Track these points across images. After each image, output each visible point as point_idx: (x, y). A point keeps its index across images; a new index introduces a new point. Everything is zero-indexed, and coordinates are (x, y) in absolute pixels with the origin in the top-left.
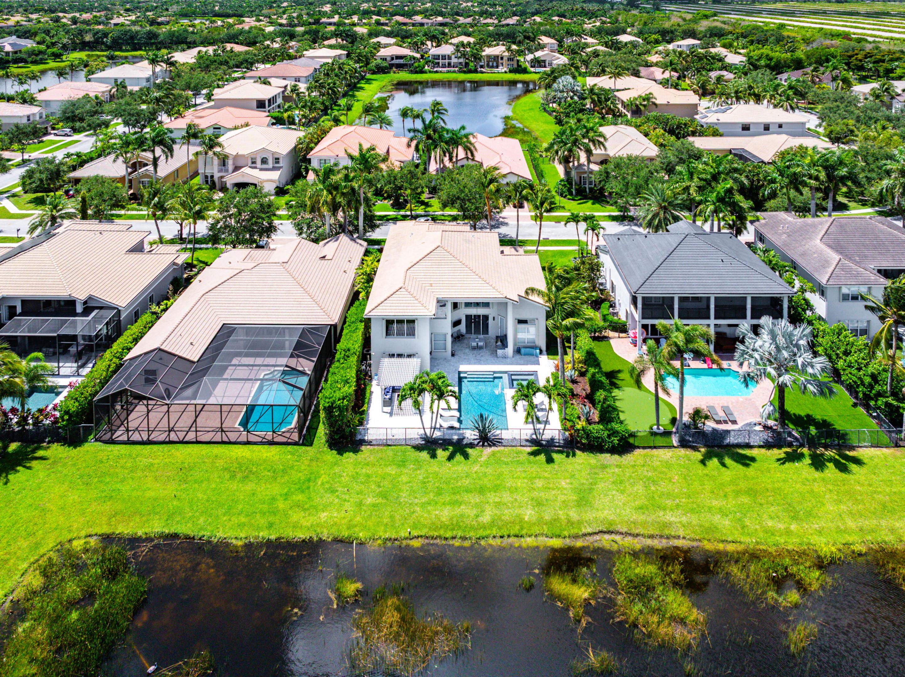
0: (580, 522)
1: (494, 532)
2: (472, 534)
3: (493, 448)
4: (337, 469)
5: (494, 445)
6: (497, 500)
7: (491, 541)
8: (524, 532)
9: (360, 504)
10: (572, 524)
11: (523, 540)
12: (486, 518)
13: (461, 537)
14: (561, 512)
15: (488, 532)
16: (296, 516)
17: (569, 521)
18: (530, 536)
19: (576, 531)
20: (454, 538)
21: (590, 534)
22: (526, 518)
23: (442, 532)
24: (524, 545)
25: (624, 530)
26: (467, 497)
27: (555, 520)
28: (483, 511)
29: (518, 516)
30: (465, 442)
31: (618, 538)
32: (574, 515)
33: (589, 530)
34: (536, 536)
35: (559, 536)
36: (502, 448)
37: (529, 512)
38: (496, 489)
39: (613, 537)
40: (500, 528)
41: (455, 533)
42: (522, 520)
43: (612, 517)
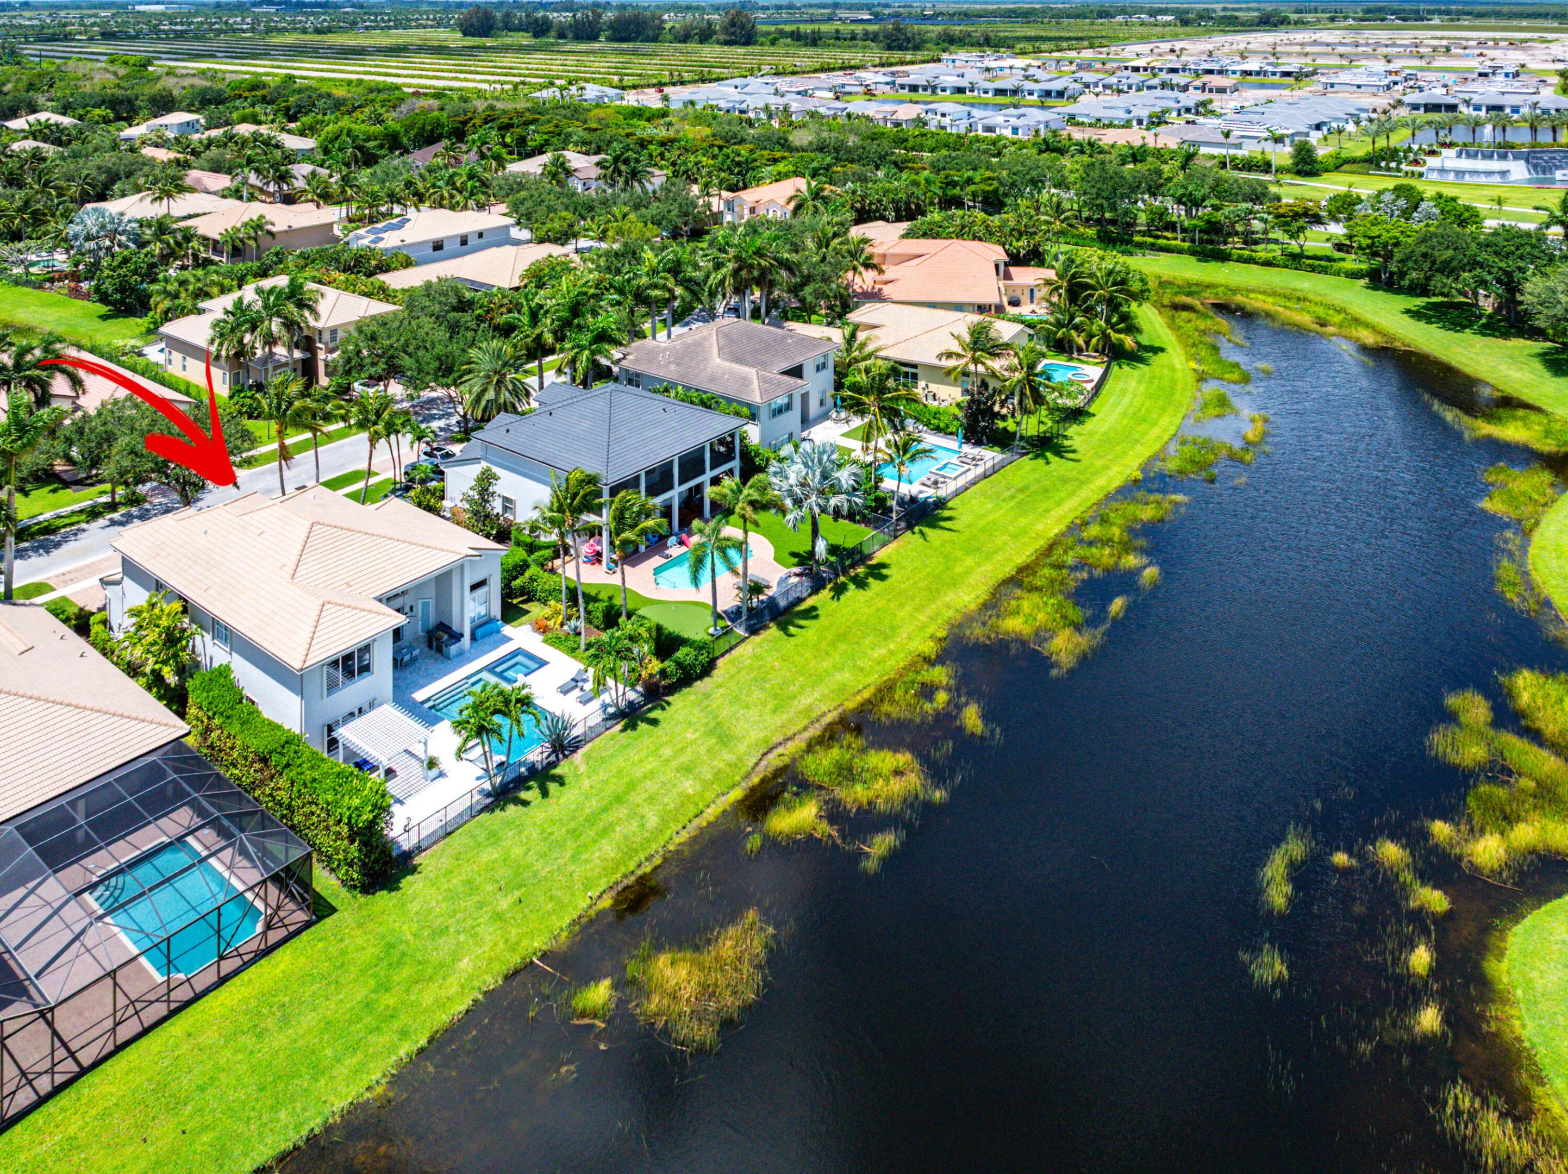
0: (740, 759)
1: (675, 827)
2: (654, 846)
3: (580, 752)
4: (414, 907)
5: (578, 748)
6: (645, 796)
7: (678, 840)
8: (701, 806)
9: (499, 916)
10: (736, 765)
11: (705, 815)
12: (653, 821)
13: (647, 859)
14: (716, 763)
15: (668, 833)
16: (428, 996)
17: (730, 765)
18: (708, 806)
19: (744, 769)
20: (639, 866)
21: (757, 764)
22: (691, 791)
23: (623, 870)
24: (712, 819)
25: (781, 739)
26: (610, 817)
27: (717, 774)
28: (642, 817)
29: (680, 795)
30: (539, 767)
31: (780, 750)
32: (729, 757)
33: (754, 760)
34: (714, 802)
35: (734, 786)
36: (590, 745)
37: (687, 784)
38: (632, 786)
39: (776, 752)
40: (676, 820)
41: (636, 859)
42: (688, 797)
43: (761, 735)
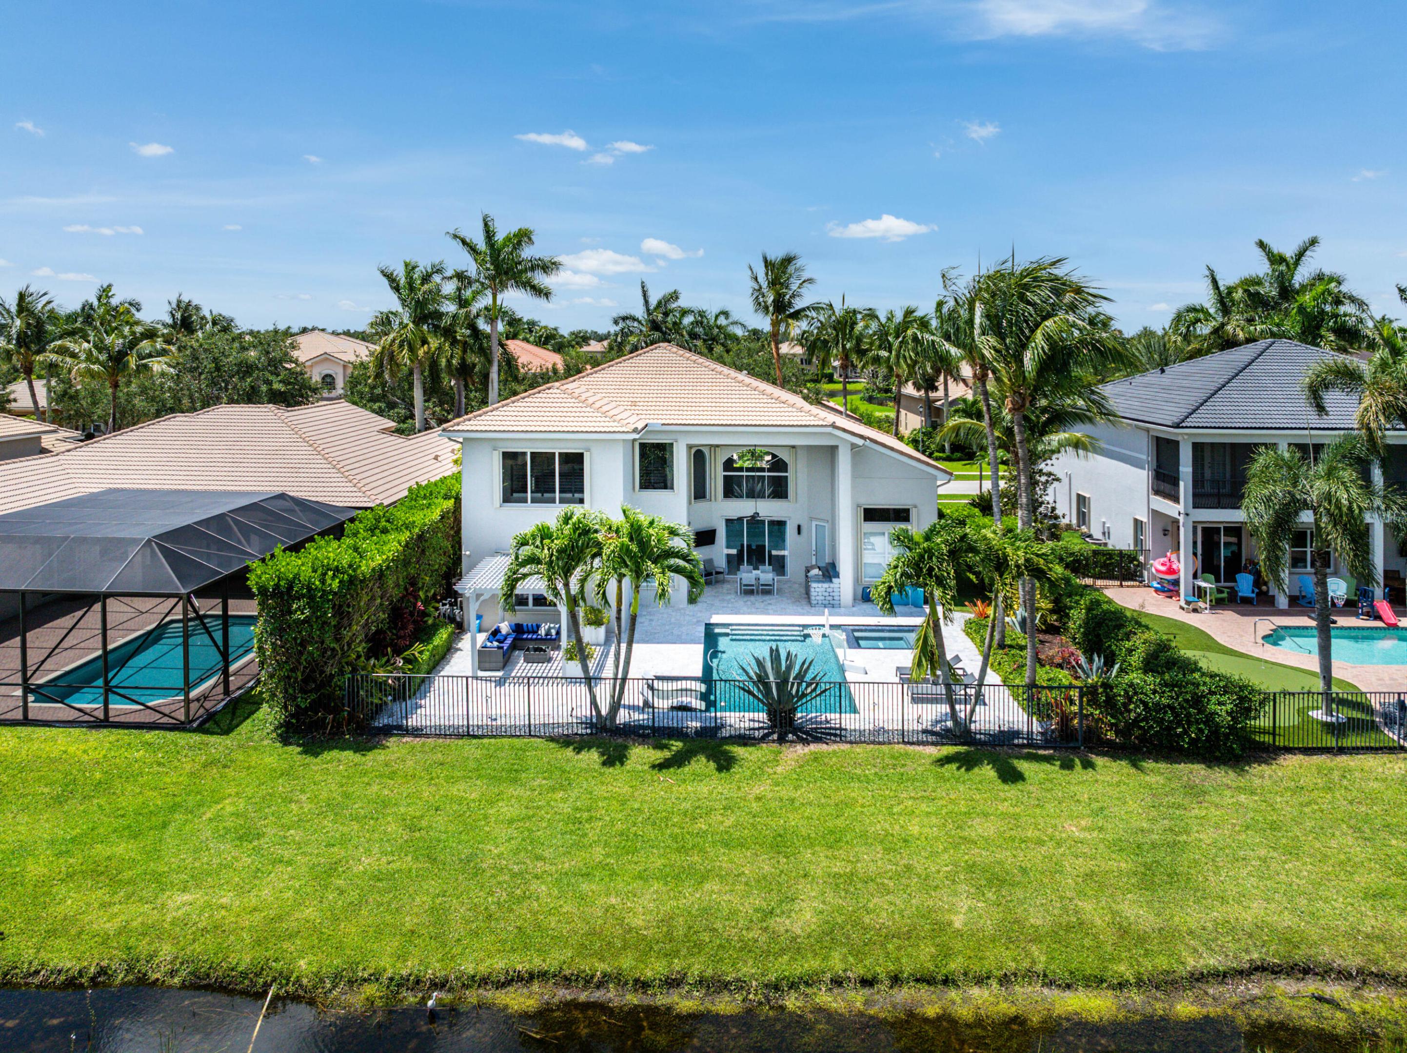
0: (1169, 934)
1: (836, 963)
2: (747, 969)
3: (813, 747)
5: (817, 742)
6: (838, 867)
7: (824, 998)
8: (955, 965)
10: (1142, 939)
11: (953, 994)
12: (801, 921)
13: (701, 982)
14: (1087, 906)
15: (811, 964)
17: (1124, 931)
18: (981, 980)
19: (1162, 962)
20: (673, 983)
21: (1221, 976)
22: (958, 922)
23: (626, 962)
24: (964, 1013)
25: (1354, 962)
26: (729, 860)
27: (1069, 928)
28: (787, 900)
29: (926, 914)
30: (725, 733)
31: (1336, 990)
33: (1212, 961)
34: (1005, 980)
35: (1096, 982)
36: (846, 747)
37: (964, 904)
39: (1312, 986)
40: (858, 954)
41: (678, 965)
42: (940, 928)
43: (1288, 920)
